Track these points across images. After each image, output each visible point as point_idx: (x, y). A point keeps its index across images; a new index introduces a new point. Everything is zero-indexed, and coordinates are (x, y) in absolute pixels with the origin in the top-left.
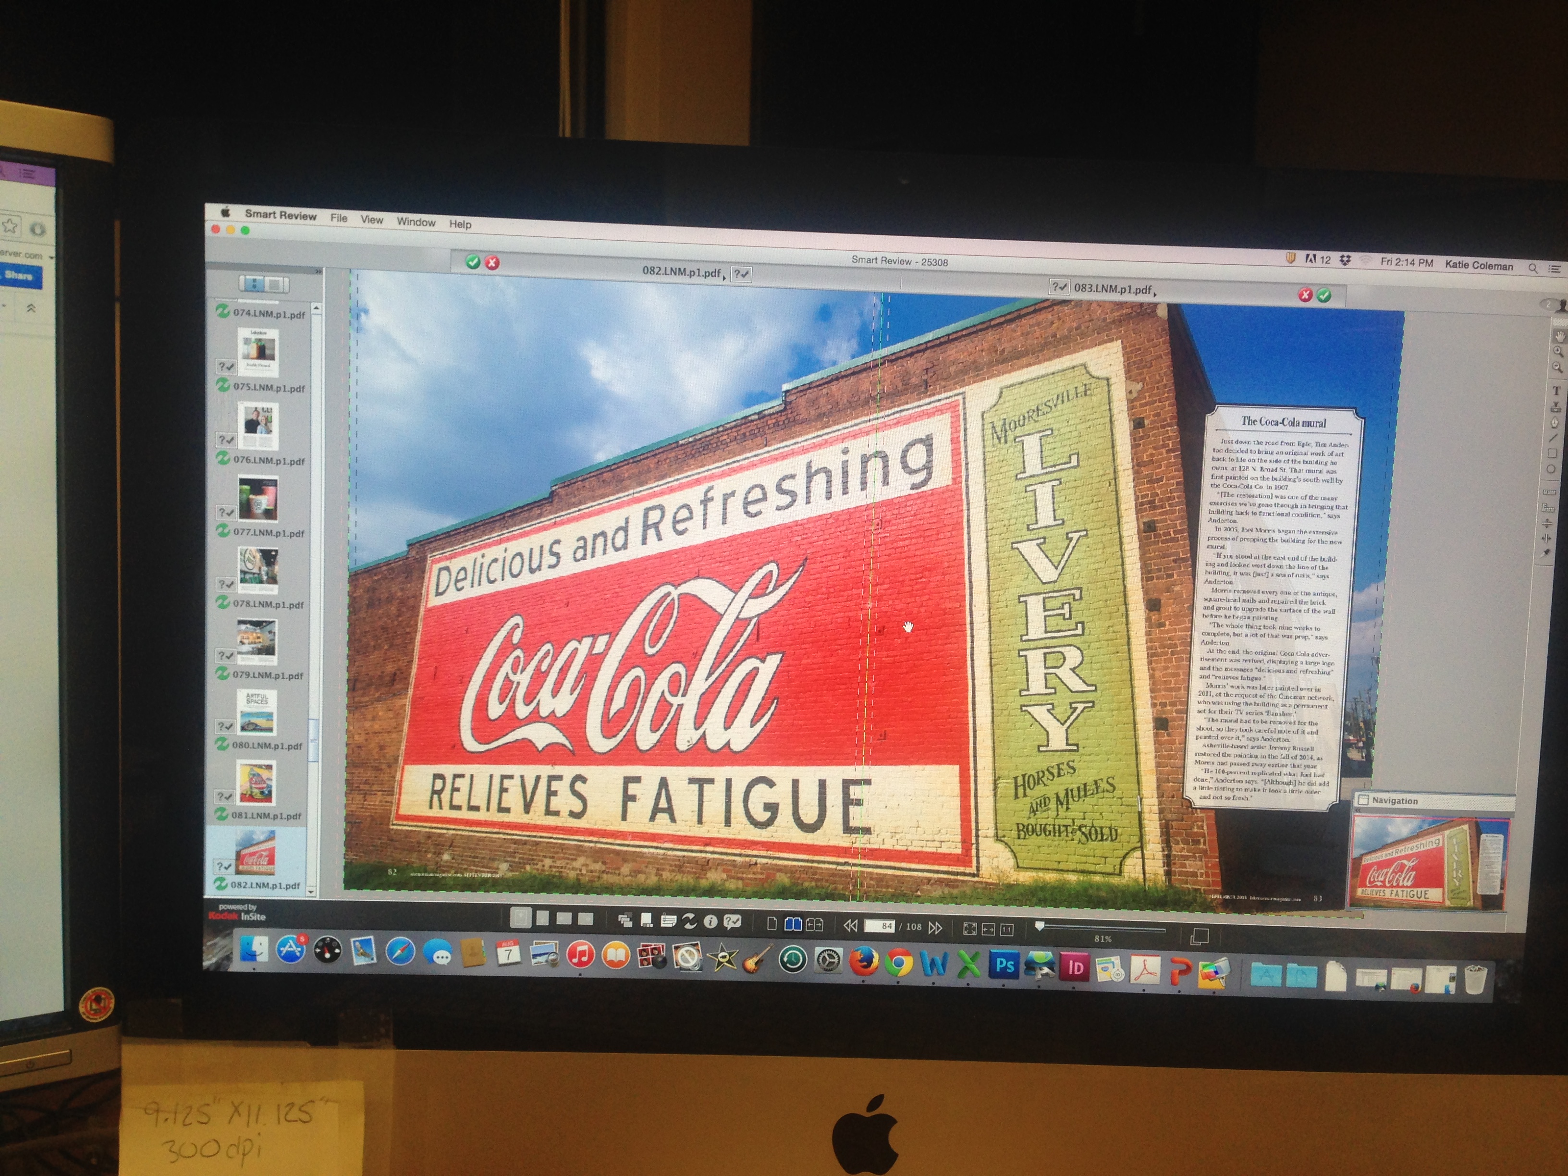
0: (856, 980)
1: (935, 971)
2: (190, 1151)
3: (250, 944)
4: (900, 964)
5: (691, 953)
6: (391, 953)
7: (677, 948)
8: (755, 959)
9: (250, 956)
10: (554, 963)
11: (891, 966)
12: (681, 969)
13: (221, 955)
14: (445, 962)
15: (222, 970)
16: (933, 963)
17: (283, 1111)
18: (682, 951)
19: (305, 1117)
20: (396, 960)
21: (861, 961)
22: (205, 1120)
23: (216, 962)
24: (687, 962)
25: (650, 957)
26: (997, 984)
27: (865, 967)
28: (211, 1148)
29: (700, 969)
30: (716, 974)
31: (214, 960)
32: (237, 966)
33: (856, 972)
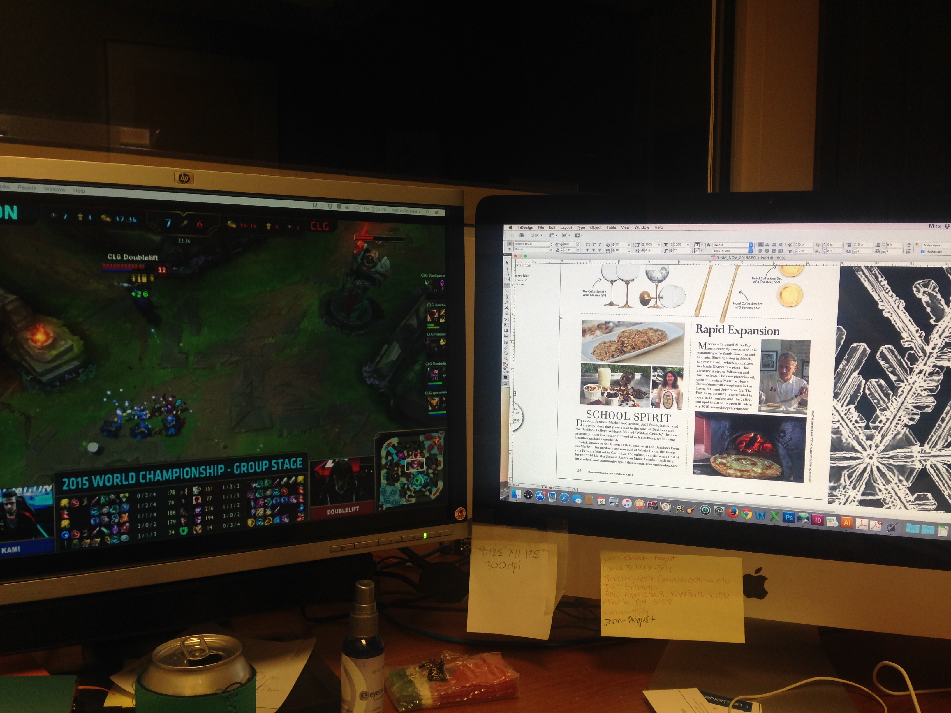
0: (730, 519)
1: (761, 518)
2: (495, 565)
3: (515, 492)
4: (747, 514)
5: (667, 505)
6: (561, 498)
7: (661, 503)
8: (691, 509)
9: (515, 496)
10: (617, 506)
11: (743, 515)
12: (663, 511)
13: (506, 495)
14: (579, 503)
15: (507, 500)
16: (760, 515)
17: (528, 553)
18: (664, 504)
19: (536, 556)
20: (563, 501)
21: (732, 512)
22: (501, 555)
23: (505, 498)
24: (665, 508)
25: (652, 506)
26: (786, 524)
27: (733, 515)
28: (503, 565)
29: (670, 511)
30: (676, 514)
31: (504, 497)
32: (511, 499)
33: (729, 516)
